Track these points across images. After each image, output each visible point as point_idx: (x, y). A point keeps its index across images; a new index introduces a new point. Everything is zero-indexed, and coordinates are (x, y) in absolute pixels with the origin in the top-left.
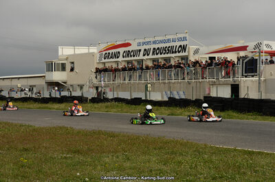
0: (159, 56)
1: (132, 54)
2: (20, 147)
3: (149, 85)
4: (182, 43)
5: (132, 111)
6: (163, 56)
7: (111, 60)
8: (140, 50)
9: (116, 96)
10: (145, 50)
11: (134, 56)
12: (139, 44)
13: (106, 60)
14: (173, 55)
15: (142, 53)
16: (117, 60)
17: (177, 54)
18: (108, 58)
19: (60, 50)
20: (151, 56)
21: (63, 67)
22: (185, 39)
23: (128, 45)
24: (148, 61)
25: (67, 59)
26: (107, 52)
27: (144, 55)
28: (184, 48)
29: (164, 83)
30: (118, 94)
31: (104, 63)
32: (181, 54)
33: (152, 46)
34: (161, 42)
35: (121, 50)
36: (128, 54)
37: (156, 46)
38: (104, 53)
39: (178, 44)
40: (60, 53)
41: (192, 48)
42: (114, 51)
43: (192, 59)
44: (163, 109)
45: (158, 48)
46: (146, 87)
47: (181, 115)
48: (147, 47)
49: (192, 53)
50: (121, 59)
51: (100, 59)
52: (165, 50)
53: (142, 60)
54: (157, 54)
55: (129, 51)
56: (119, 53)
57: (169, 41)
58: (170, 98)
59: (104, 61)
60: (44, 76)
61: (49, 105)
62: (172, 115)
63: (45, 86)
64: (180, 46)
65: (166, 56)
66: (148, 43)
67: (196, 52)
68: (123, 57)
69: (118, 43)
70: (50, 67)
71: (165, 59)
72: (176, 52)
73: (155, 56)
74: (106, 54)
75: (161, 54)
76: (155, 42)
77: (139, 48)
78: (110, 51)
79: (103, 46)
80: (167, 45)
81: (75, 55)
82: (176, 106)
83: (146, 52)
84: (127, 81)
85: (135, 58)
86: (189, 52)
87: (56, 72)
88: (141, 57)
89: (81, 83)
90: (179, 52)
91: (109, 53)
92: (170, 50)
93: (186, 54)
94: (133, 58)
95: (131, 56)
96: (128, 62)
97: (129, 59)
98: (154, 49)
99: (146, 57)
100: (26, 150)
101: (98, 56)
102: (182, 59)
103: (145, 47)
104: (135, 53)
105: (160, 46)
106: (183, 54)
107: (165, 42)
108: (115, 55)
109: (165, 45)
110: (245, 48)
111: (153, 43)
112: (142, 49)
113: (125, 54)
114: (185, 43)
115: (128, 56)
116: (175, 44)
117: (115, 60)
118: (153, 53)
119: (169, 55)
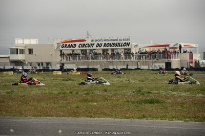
0: (109, 47)
1: (87, 46)
4: (127, 42)
6: (112, 47)
7: (68, 48)
8: (94, 44)
11: (88, 47)
12: (93, 41)
13: (64, 48)
14: (120, 47)
16: (73, 48)
17: (123, 47)
18: (66, 47)
19: (16, 41)
20: (102, 47)
22: (129, 40)
24: (100, 50)
25: (25, 47)
26: (65, 44)
27: (97, 47)
28: (128, 44)
32: (126, 47)
33: (104, 43)
34: (111, 40)
35: (78, 44)
37: (107, 43)
38: (62, 44)
41: (133, 44)
42: (72, 43)
45: (109, 44)
48: (99, 43)
49: (133, 47)
50: (77, 48)
51: (58, 47)
52: (114, 45)
53: (95, 49)
54: (107, 46)
56: (75, 45)
57: (116, 40)
59: (61, 48)
60: (9, 57)
63: (9, 64)
64: (125, 43)
65: (114, 47)
66: (100, 40)
67: (136, 46)
68: (79, 47)
70: (15, 51)
71: (113, 50)
73: (106, 48)
75: (110, 46)
78: (68, 44)
79: (63, 40)
80: (116, 42)
83: (98, 45)
85: (90, 48)
86: (131, 46)
88: (95, 47)
90: (124, 46)
92: (118, 45)
94: (87, 48)
95: (86, 47)
96: (82, 50)
97: (85, 48)
99: (99, 48)
101: (56, 46)
102: (125, 49)
103: (97, 42)
104: (89, 45)
105: (110, 42)
106: (128, 47)
107: (114, 40)
108: (72, 46)
109: (113, 42)
110: (168, 45)
111: (104, 40)
112: (96, 43)
113: (80, 46)
114: (129, 42)
115: (83, 46)
116: (121, 42)
117: (71, 48)
118: (104, 46)
119: (117, 47)
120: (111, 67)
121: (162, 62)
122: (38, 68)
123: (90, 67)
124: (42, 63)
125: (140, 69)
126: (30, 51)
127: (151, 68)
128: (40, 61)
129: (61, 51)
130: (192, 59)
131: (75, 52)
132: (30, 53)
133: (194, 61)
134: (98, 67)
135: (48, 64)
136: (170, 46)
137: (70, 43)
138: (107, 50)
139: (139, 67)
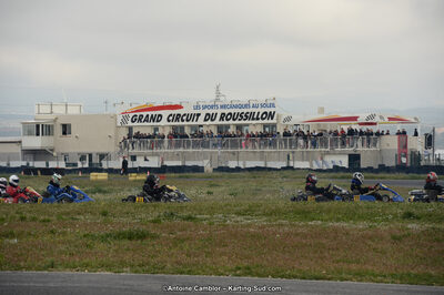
0: (231, 122)
1: (185, 118)
4: (268, 110)
6: (237, 122)
7: (146, 123)
8: (199, 115)
10: (208, 114)
11: (187, 121)
12: (197, 107)
13: (136, 124)
14: (254, 122)
15: (202, 118)
16: (155, 124)
17: (260, 121)
18: (140, 120)
20: (217, 122)
22: (273, 105)
24: (210, 127)
25: (55, 120)
26: (138, 114)
27: (205, 120)
28: (271, 116)
32: (266, 121)
33: (220, 112)
34: (236, 107)
35: (165, 113)
36: (177, 117)
37: (227, 112)
38: (131, 115)
39: (262, 111)
42: (154, 113)
45: (230, 114)
48: (211, 111)
49: (281, 121)
50: (164, 122)
51: (124, 120)
52: (242, 116)
54: (228, 120)
55: (179, 115)
57: (247, 106)
59: (130, 124)
60: (20, 142)
63: (20, 154)
64: (266, 113)
65: (242, 122)
66: (212, 107)
68: (169, 121)
71: (239, 127)
72: (258, 119)
73: (225, 122)
74: (136, 116)
75: (234, 120)
77: (196, 112)
78: (145, 114)
80: (245, 111)
83: (209, 117)
85: (190, 123)
86: (277, 119)
87: (45, 137)
88: (201, 121)
90: (263, 119)
91: (142, 115)
92: (250, 116)
93: (274, 121)
94: (185, 123)
95: (183, 121)
96: (174, 128)
97: (181, 123)
98: (223, 114)
99: (209, 122)
101: (120, 118)
102: (265, 126)
103: (207, 111)
104: (190, 117)
105: (232, 111)
106: (270, 121)
107: (241, 106)
108: (153, 118)
109: (240, 111)
110: (355, 119)
111: (222, 107)
112: (203, 113)
113: (171, 118)
114: (272, 110)
115: (177, 120)
116: (256, 111)
117: (152, 124)
118: (222, 118)
119: (247, 122)
120: (232, 164)
121: (340, 154)
122: (80, 166)
123: (189, 164)
124: (90, 155)
125: (292, 168)
126: (66, 129)
127: (315, 167)
128: (86, 150)
129: (130, 129)
130: (406, 146)
131: (160, 131)
132: (64, 133)
133: (409, 153)
134: (205, 164)
135: (102, 156)
136: (360, 120)
137: (150, 113)
138: (228, 127)
139: (291, 164)
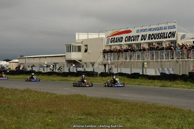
0: (153, 40)
1: (132, 38)
2: (46, 110)
3: (145, 63)
4: (172, 30)
5: (132, 83)
6: (156, 40)
7: (116, 43)
8: (138, 36)
9: (119, 71)
10: (143, 36)
11: (134, 40)
12: (138, 31)
13: (112, 44)
14: (165, 40)
15: (140, 38)
17: (168, 39)
18: (114, 42)
19: (77, 35)
20: (147, 41)
21: (79, 49)
22: (174, 27)
23: (130, 31)
24: (145, 44)
25: (82, 42)
26: (113, 37)
27: (142, 40)
28: (173, 34)
29: (157, 62)
30: (121, 70)
31: (111, 46)
32: (171, 39)
33: (148, 33)
34: (155, 29)
35: (124, 36)
36: (129, 38)
37: (151, 33)
38: (111, 38)
39: (168, 31)
40: (77, 38)
41: (179, 34)
43: (180, 42)
44: (156, 82)
45: (153, 34)
46: (143, 65)
47: (170, 86)
48: (144, 33)
49: (179, 38)
50: (123, 42)
51: (108, 41)
52: (158, 36)
53: (140, 44)
54: (152, 39)
55: (130, 37)
56: (122, 38)
57: (161, 28)
58: (161, 73)
59: (110, 44)
60: (65, 56)
61: (69, 78)
62: (164, 86)
63: (65, 63)
64: (170, 33)
65: (159, 40)
66: (144, 30)
67: (183, 37)
68: (126, 41)
69: (122, 30)
70: (69, 48)
71: (158, 43)
73: (150, 41)
74: (112, 38)
75: (155, 39)
76: (150, 30)
77: (137, 34)
78: (116, 37)
79: (110, 33)
80: (160, 32)
81: (88, 40)
82: (167, 79)
83: (144, 37)
84: (128, 60)
85: (135, 42)
86: (177, 37)
87: (74, 53)
88: (139, 41)
89: (92, 61)
90: (169, 37)
91: (114, 38)
92: (162, 36)
93: (175, 39)
94: (133, 42)
95: (131, 41)
96: (129, 45)
98: (150, 35)
99: (143, 41)
100: (50, 112)
101: (106, 40)
105: (154, 32)
107: (158, 29)
108: (119, 40)
109: (158, 32)
112: (140, 35)
113: (126, 39)
114: (174, 30)
115: (129, 40)
116: (165, 31)
117: (119, 43)
118: (149, 38)
119: (161, 40)
137: (118, 36)
138: (152, 43)
